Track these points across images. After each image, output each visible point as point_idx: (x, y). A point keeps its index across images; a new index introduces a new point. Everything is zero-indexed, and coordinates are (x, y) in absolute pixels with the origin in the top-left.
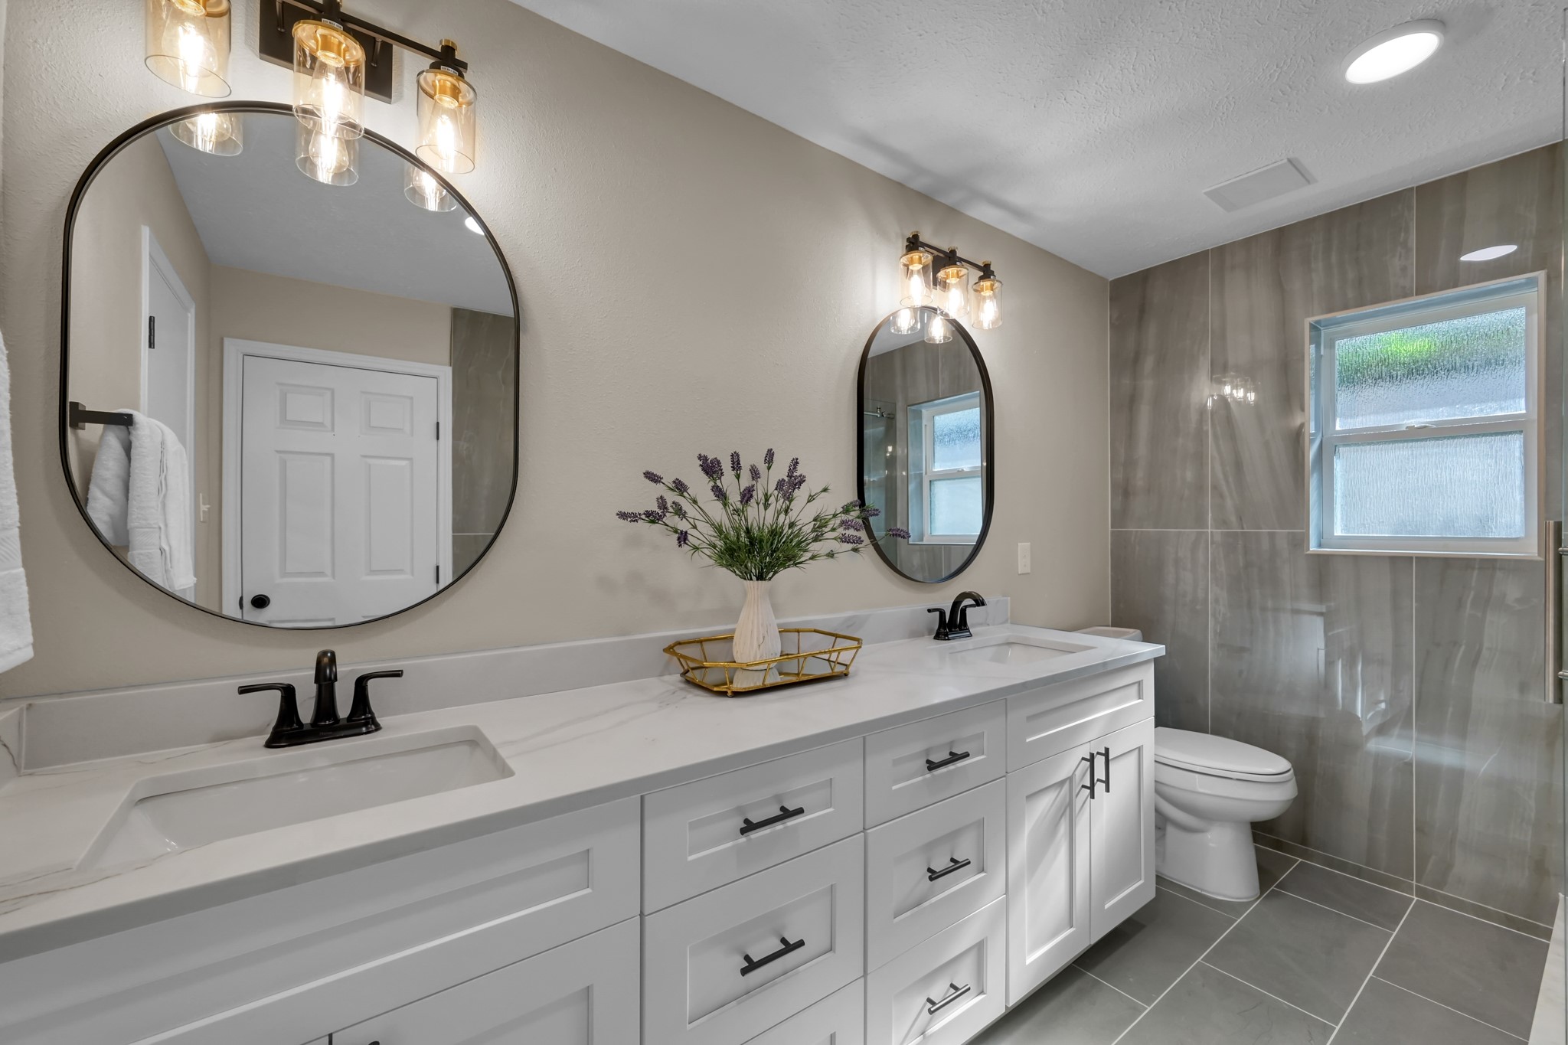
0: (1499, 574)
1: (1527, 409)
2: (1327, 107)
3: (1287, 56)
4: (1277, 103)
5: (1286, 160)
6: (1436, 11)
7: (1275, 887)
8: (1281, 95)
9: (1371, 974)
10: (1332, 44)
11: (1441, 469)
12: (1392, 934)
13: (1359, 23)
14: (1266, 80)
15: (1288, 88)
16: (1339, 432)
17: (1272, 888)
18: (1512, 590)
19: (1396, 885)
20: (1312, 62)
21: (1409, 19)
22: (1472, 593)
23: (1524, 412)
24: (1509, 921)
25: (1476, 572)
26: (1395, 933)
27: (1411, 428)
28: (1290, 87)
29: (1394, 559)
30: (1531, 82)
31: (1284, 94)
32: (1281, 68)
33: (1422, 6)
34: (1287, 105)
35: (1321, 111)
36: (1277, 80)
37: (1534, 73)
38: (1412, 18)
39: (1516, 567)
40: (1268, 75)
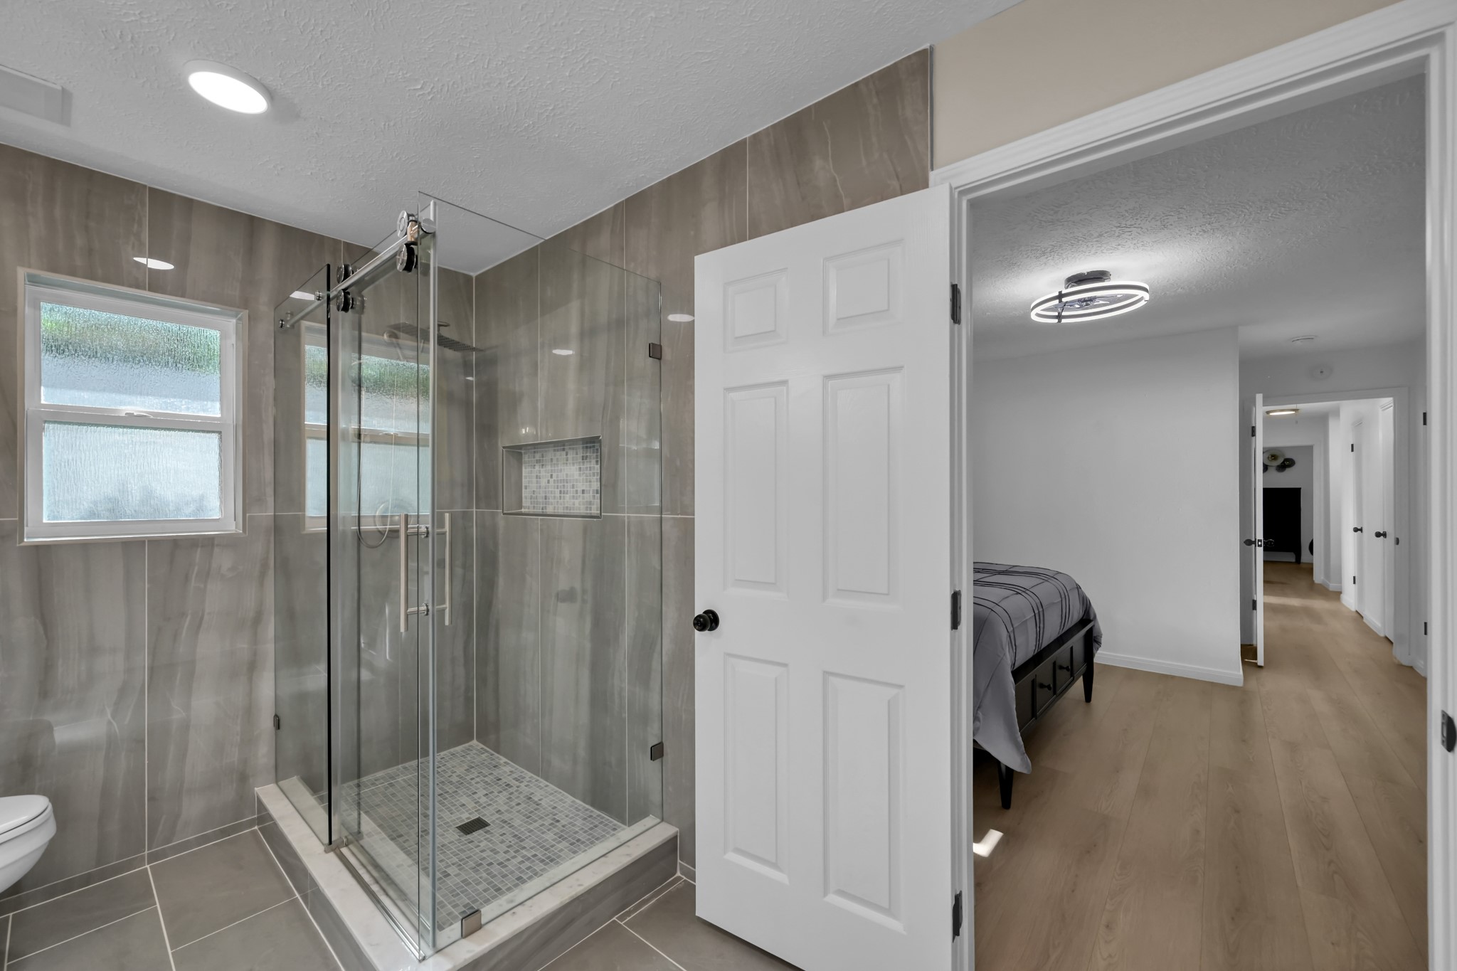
0: (216, 550)
1: (222, 413)
2: (145, 79)
3: (157, 14)
4: (106, 38)
5: (60, 88)
6: (275, 89)
7: (8, 961)
8: (118, 36)
9: (170, 952)
10: (198, 43)
11: (159, 458)
12: (156, 908)
13: (229, 49)
14: (118, 13)
15: (130, 37)
16: (45, 406)
17: (6, 964)
18: (224, 561)
19: (129, 865)
20: (171, 38)
21: (258, 78)
22: (196, 568)
23: (219, 416)
24: (224, 833)
25: (199, 550)
26: (158, 905)
27: (130, 415)
28: (132, 38)
29: (126, 544)
30: (276, 172)
31: (120, 38)
32: (142, 18)
33: (272, 78)
34: (113, 47)
35: (136, 77)
36: (128, 22)
37: (282, 169)
38: (260, 79)
39: (228, 542)
40: (124, 11)
